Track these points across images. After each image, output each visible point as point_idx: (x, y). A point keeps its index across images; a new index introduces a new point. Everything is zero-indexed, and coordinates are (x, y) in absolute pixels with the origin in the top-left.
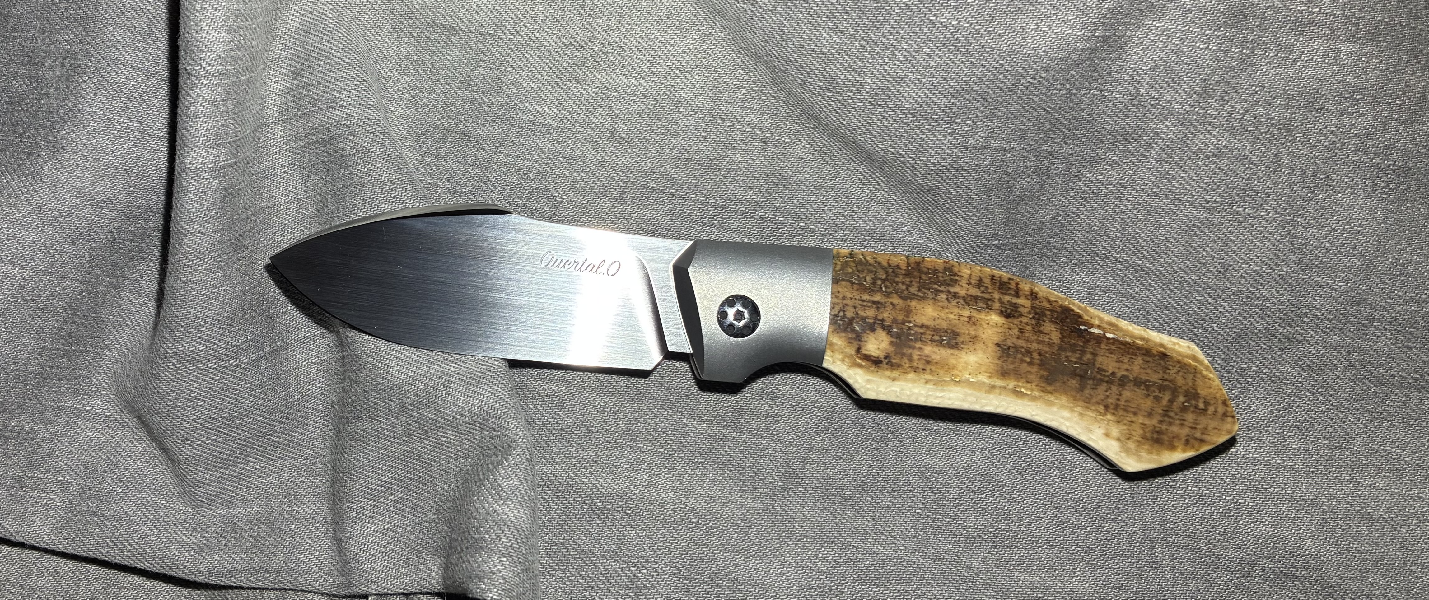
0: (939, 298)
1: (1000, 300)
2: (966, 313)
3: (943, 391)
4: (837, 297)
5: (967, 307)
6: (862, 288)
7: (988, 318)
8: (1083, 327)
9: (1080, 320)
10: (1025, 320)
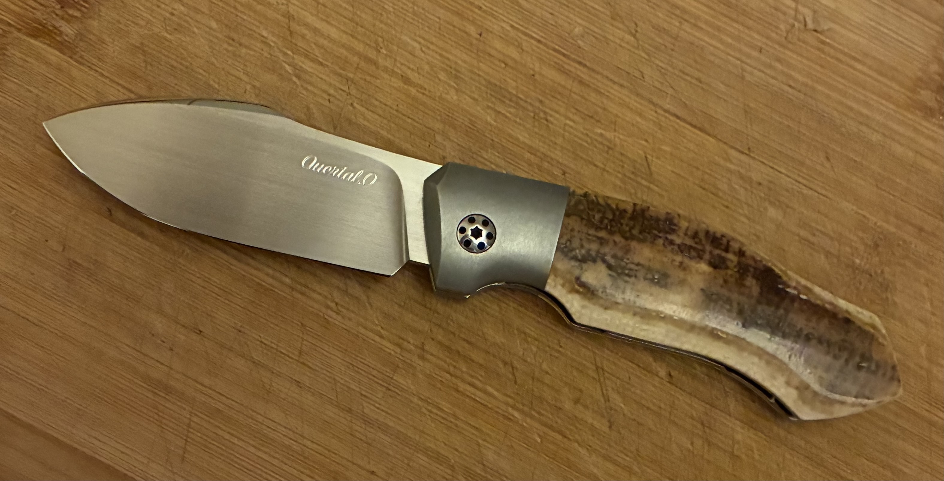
0: (656, 242)
1: (711, 252)
2: (679, 258)
3: (648, 324)
4: (566, 228)
5: (680, 253)
6: (590, 223)
7: (698, 266)
8: (780, 286)
9: (779, 280)
10: (730, 272)
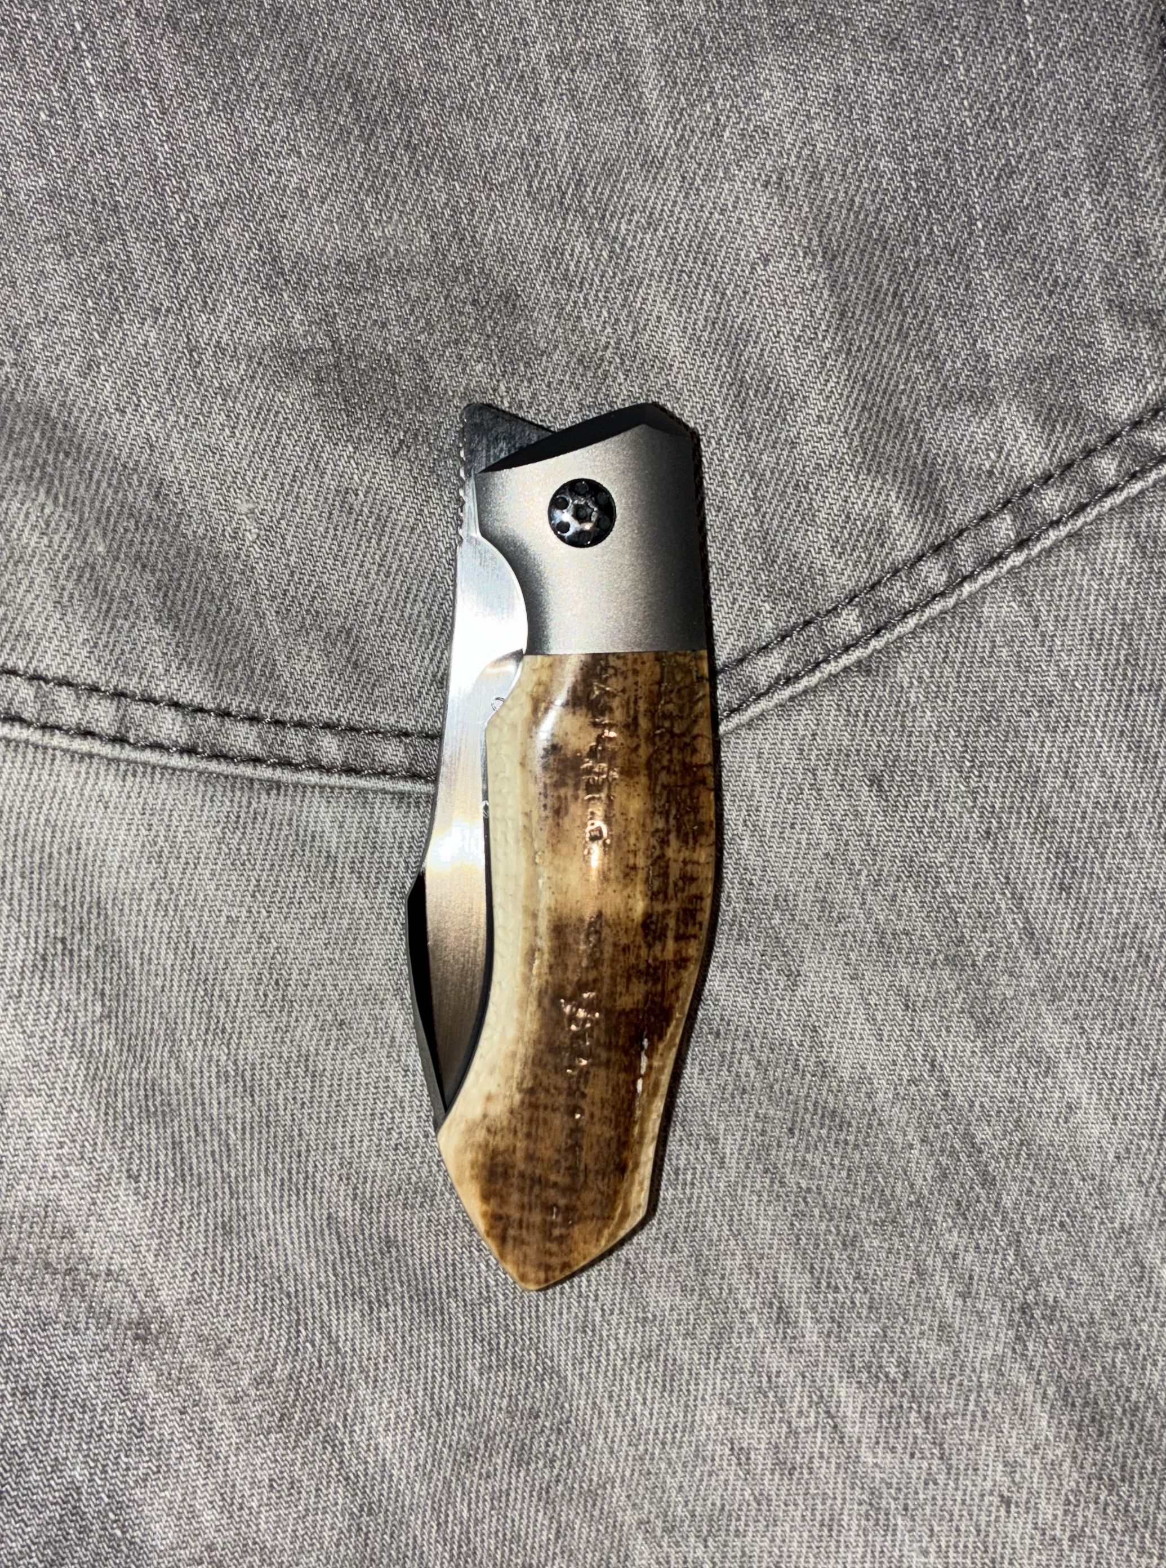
0: (657, 817)
1: (668, 912)
2: (641, 861)
3: (517, 841)
4: (635, 661)
5: (649, 862)
6: (655, 699)
7: (639, 896)
8: (646, 1043)
9: (656, 1037)
10: (643, 952)
